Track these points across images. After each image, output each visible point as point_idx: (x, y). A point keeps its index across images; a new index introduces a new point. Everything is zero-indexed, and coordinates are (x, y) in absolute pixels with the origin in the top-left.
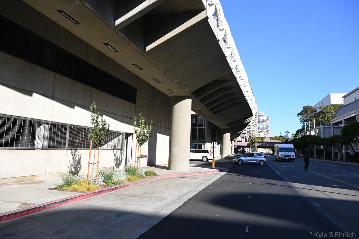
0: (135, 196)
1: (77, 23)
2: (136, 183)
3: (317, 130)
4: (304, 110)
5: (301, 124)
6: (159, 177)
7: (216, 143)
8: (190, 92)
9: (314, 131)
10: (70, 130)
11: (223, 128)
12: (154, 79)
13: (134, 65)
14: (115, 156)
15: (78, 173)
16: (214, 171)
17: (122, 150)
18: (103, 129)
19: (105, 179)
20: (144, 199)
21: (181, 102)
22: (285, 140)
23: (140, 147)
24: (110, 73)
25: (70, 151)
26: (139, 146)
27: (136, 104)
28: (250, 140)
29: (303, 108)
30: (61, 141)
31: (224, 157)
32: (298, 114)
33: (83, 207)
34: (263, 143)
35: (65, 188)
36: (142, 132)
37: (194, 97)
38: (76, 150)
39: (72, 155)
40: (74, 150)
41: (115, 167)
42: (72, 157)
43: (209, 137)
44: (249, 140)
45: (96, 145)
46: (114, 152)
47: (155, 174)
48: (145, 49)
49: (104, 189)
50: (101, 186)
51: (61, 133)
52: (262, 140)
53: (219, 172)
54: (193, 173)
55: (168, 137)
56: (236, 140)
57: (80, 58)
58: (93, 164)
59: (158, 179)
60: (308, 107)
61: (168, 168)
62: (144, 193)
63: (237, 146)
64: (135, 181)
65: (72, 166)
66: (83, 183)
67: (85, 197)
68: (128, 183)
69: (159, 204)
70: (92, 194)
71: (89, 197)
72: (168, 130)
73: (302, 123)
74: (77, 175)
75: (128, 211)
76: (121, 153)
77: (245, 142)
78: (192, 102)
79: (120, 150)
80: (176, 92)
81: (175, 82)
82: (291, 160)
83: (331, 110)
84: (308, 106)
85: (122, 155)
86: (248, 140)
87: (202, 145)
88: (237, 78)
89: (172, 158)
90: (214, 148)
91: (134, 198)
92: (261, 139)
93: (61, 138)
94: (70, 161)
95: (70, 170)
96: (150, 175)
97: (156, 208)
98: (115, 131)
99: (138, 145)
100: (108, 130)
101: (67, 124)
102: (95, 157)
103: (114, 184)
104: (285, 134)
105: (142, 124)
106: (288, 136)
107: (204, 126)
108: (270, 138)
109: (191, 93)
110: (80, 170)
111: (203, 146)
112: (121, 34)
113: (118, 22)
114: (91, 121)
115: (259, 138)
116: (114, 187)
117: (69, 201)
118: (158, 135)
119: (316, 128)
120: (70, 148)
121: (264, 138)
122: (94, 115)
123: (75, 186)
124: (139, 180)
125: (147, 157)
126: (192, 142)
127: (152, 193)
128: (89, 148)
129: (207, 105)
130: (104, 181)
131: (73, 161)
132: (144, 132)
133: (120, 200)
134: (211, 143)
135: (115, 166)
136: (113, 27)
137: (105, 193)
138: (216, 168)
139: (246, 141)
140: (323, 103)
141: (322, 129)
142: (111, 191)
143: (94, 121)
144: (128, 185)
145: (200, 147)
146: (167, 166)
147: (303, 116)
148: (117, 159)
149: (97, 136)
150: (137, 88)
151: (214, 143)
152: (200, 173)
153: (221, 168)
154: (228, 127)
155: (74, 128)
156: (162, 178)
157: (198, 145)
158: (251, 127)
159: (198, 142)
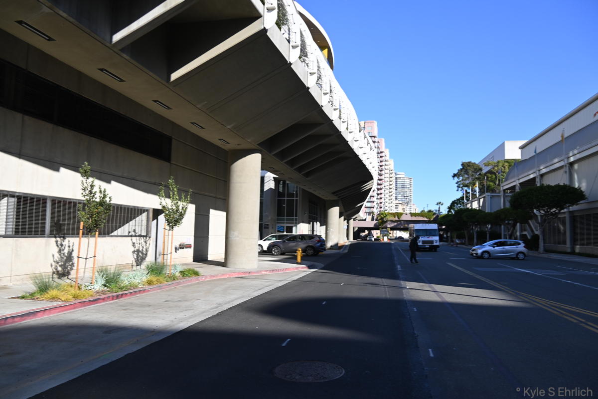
0: (150, 306)
1: (50, 39)
2: (160, 288)
3: (482, 200)
4: (463, 168)
5: (458, 190)
6: (203, 279)
7: (318, 223)
8: (257, 143)
9: (476, 202)
10: (53, 206)
11: (328, 199)
12: (192, 123)
13: (155, 101)
14: (133, 246)
15: (69, 273)
16: (297, 268)
17: (146, 236)
18: (102, 203)
19: (107, 281)
20: (160, 310)
21: (244, 159)
22: (435, 216)
23: (171, 231)
24: (122, 112)
25: (54, 239)
26: (169, 230)
27: (172, 162)
28: (379, 218)
29: (462, 165)
30: (37, 224)
31: (329, 246)
32: (455, 176)
33: (59, 321)
34: (399, 223)
35: (37, 296)
36: (174, 208)
37: (265, 150)
38: (64, 238)
39: (57, 246)
40: (60, 237)
41: (135, 264)
42: (56, 249)
43: (305, 214)
44: (377, 217)
45: (90, 229)
46: (132, 239)
47: (196, 274)
48: (169, 77)
49: (102, 296)
50: (99, 292)
51: (37, 210)
52: (398, 217)
53: (306, 269)
54: (261, 271)
55: (224, 214)
56: (356, 218)
57: (67, 89)
58: (86, 259)
59: (201, 280)
60: (469, 164)
61: (223, 264)
62: (166, 301)
63: (358, 228)
64: (159, 285)
65: (58, 263)
66: (70, 288)
67: (66, 308)
68: (147, 287)
69: (181, 315)
70: (80, 304)
71: (74, 308)
72: (223, 202)
73: (460, 189)
74: (66, 278)
75: (127, 326)
76: (146, 242)
77: (371, 220)
78: (262, 159)
79: (144, 236)
80: (233, 143)
81: (229, 127)
82: (433, 248)
83: (504, 168)
84: (469, 162)
85: (148, 245)
86: (375, 218)
87: (292, 227)
88: (332, 120)
89: (230, 249)
91: (147, 308)
93: (37, 219)
94: (53, 256)
95: (55, 270)
96: (187, 275)
97: (172, 321)
98: (134, 207)
99: (168, 228)
100: (110, 205)
101: (47, 196)
102: (88, 247)
103: (122, 288)
104: (437, 208)
105: (174, 194)
106: (441, 211)
107: (297, 197)
108: (412, 214)
109: (258, 145)
110: (72, 269)
111: (294, 229)
112: (125, 56)
113: (117, 37)
114: (82, 191)
115: (394, 215)
116: (120, 293)
117: (39, 314)
118: (212, 212)
119: (480, 197)
120: (52, 234)
121: (401, 214)
122: (86, 183)
123: (53, 293)
124: (166, 283)
125: (193, 248)
126: (278, 223)
127: (180, 301)
128: (78, 233)
129: (291, 163)
130: (105, 286)
131: (60, 255)
132: (178, 207)
133: (123, 311)
134: (309, 224)
135: (134, 262)
136: (108, 45)
137: (104, 302)
138: (304, 262)
139: (373, 219)
140: (493, 157)
141: (488, 199)
142: (113, 299)
143: (87, 192)
144: (144, 291)
145: (290, 230)
146: (223, 261)
147: (461, 178)
148: (138, 251)
149: (92, 215)
150: (173, 137)
151: (315, 223)
152: (273, 270)
153: (312, 263)
154: (336, 198)
155: (58, 202)
156: (209, 279)
157: (287, 227)
158: (382, 196)
159: (286, 223)
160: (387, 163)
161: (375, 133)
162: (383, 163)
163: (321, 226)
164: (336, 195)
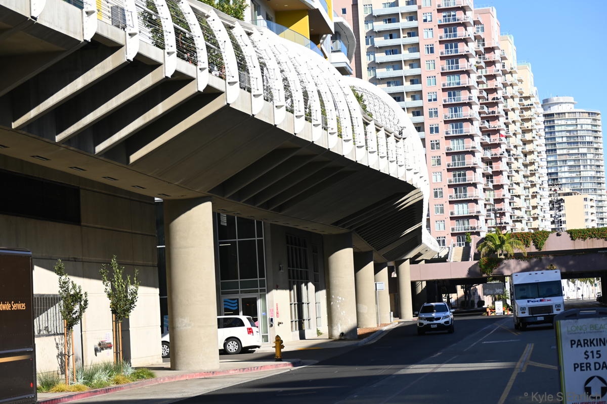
7: (310, 285)
12: (134, 186)
13: (105, 177)
14: (57, 348)
16: (277, 365)
19: (86, 379)
21: (189, 212)
27: (82, 224)
28: (483, 251)
31: (337, 333)
37: (217, 196)
41: (60, 372)
43: (280, 270)
44: (479, 252)
46: (55, 339)
47: (151, 375)
48: (128, 160)
52: (537, 248)
54: (227, 372)
56: (418, 255)
61: (172, 368)
77: (462, 261)
78: (213, 206)
86: (473, 251)
87: (254, 301)
88: (313, 142)
90: (305, 306)
92: (532, 243)
96: (143, 377)
107: (260, 235)
109: (208, 192)
111: (259, 303)
113: (100, 148)
115: (524, 238)
121: (545, 234)
125: (113, 348)
126: (223, 293)
129: (253, 201)
134: (291, 289)
135: (59, 369)
136: (92, 155)
139: (465, 257)
150: (81, 187)
151: (303, 286)
152: (243, 369)
153: (299, 361)
157: (242, 299)
158: (503, 180)
159: (242, 292)
160: (509, 79)
163: (317, 290)
164: (343, 226)
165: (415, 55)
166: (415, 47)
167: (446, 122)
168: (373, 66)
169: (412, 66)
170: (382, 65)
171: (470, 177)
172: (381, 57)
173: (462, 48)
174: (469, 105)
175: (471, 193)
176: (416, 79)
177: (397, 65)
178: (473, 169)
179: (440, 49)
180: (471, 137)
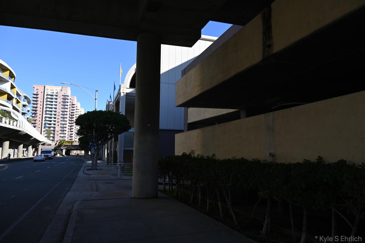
28: (60, 144)
34: (68, 146)
77: (54, 145)
86: (57, 144)
92: (70, 143)
115: (68, 142)
161: (69, 93)
162: (75, 111)
164: (6, 137)
165: (56, 104)
166: (56, 102)
167: (61, 118)
168: (47, 104)
169: (55, 106)
170: (49, 104)
171: (65, 129)
172: (48, 103)
173: (66, 104)
174: (67, 115)
175: (65, 132)
176: (56, 108)
177: (52, 105)
178: (66, 127)
179: (62, 103)
180: (66, 121)
